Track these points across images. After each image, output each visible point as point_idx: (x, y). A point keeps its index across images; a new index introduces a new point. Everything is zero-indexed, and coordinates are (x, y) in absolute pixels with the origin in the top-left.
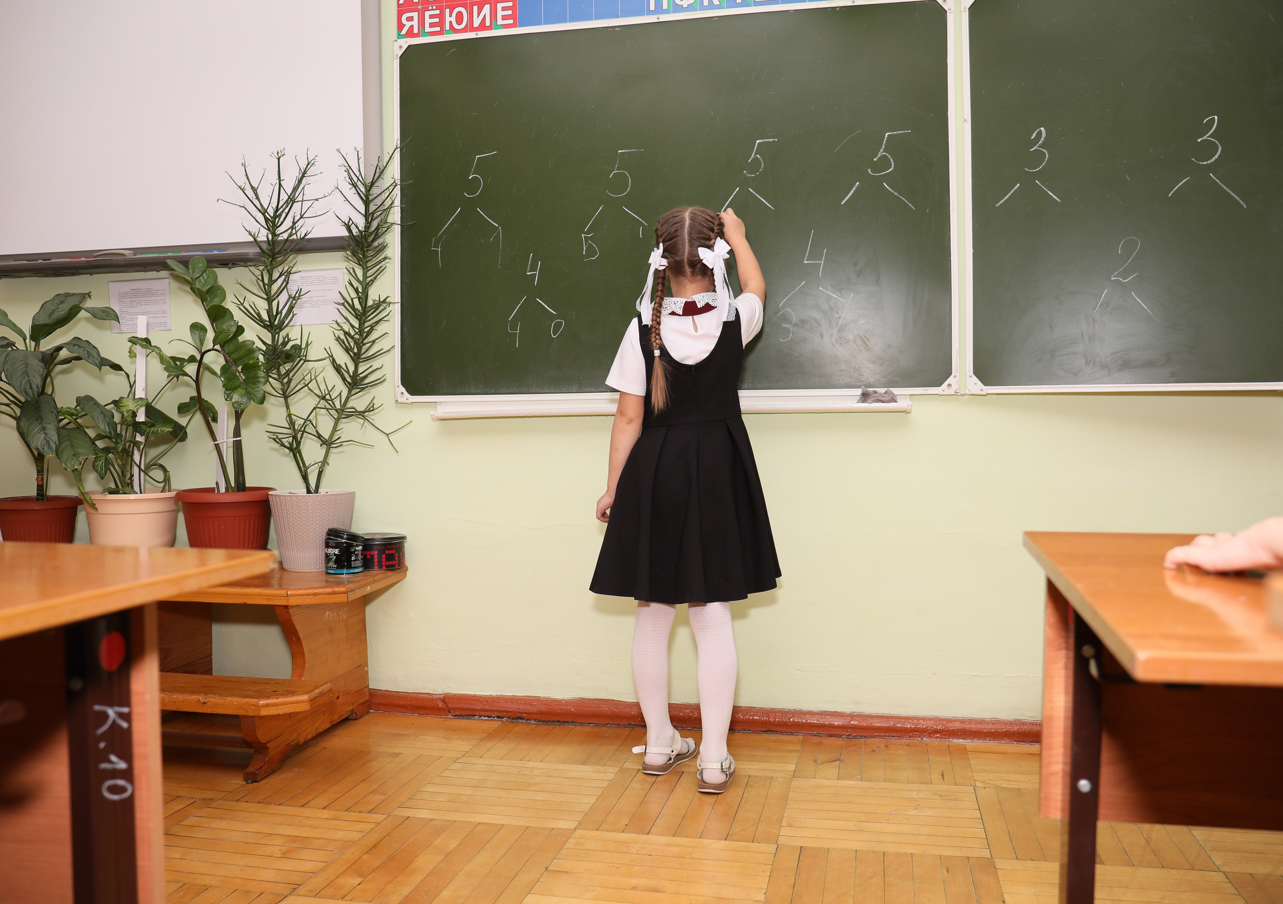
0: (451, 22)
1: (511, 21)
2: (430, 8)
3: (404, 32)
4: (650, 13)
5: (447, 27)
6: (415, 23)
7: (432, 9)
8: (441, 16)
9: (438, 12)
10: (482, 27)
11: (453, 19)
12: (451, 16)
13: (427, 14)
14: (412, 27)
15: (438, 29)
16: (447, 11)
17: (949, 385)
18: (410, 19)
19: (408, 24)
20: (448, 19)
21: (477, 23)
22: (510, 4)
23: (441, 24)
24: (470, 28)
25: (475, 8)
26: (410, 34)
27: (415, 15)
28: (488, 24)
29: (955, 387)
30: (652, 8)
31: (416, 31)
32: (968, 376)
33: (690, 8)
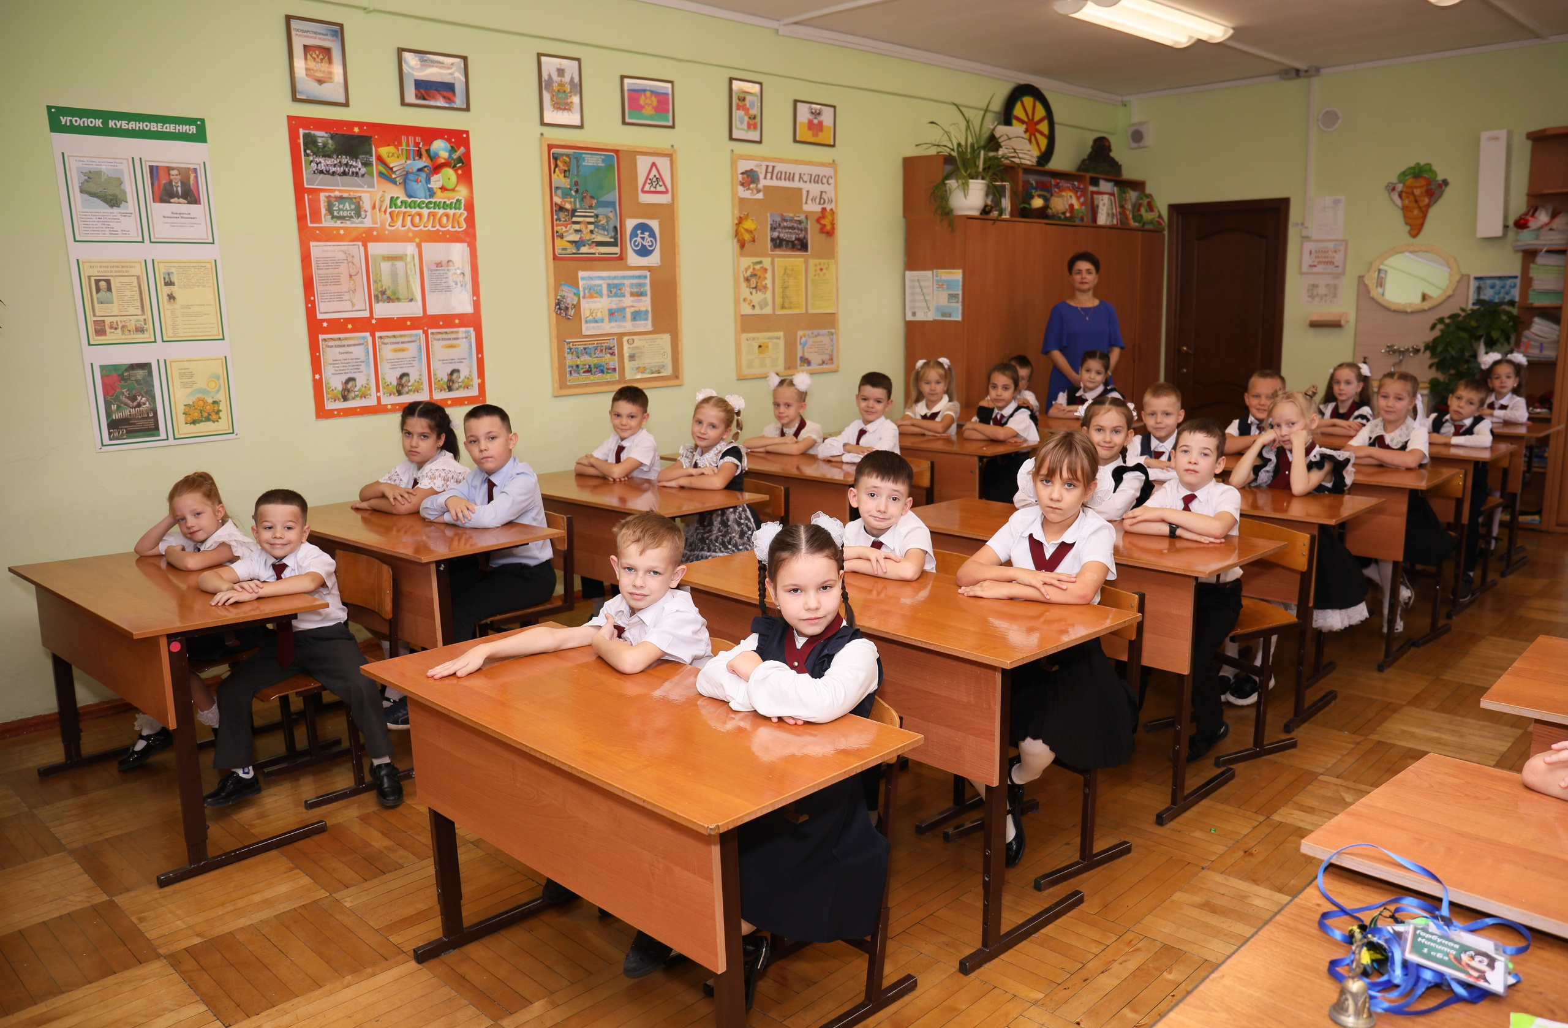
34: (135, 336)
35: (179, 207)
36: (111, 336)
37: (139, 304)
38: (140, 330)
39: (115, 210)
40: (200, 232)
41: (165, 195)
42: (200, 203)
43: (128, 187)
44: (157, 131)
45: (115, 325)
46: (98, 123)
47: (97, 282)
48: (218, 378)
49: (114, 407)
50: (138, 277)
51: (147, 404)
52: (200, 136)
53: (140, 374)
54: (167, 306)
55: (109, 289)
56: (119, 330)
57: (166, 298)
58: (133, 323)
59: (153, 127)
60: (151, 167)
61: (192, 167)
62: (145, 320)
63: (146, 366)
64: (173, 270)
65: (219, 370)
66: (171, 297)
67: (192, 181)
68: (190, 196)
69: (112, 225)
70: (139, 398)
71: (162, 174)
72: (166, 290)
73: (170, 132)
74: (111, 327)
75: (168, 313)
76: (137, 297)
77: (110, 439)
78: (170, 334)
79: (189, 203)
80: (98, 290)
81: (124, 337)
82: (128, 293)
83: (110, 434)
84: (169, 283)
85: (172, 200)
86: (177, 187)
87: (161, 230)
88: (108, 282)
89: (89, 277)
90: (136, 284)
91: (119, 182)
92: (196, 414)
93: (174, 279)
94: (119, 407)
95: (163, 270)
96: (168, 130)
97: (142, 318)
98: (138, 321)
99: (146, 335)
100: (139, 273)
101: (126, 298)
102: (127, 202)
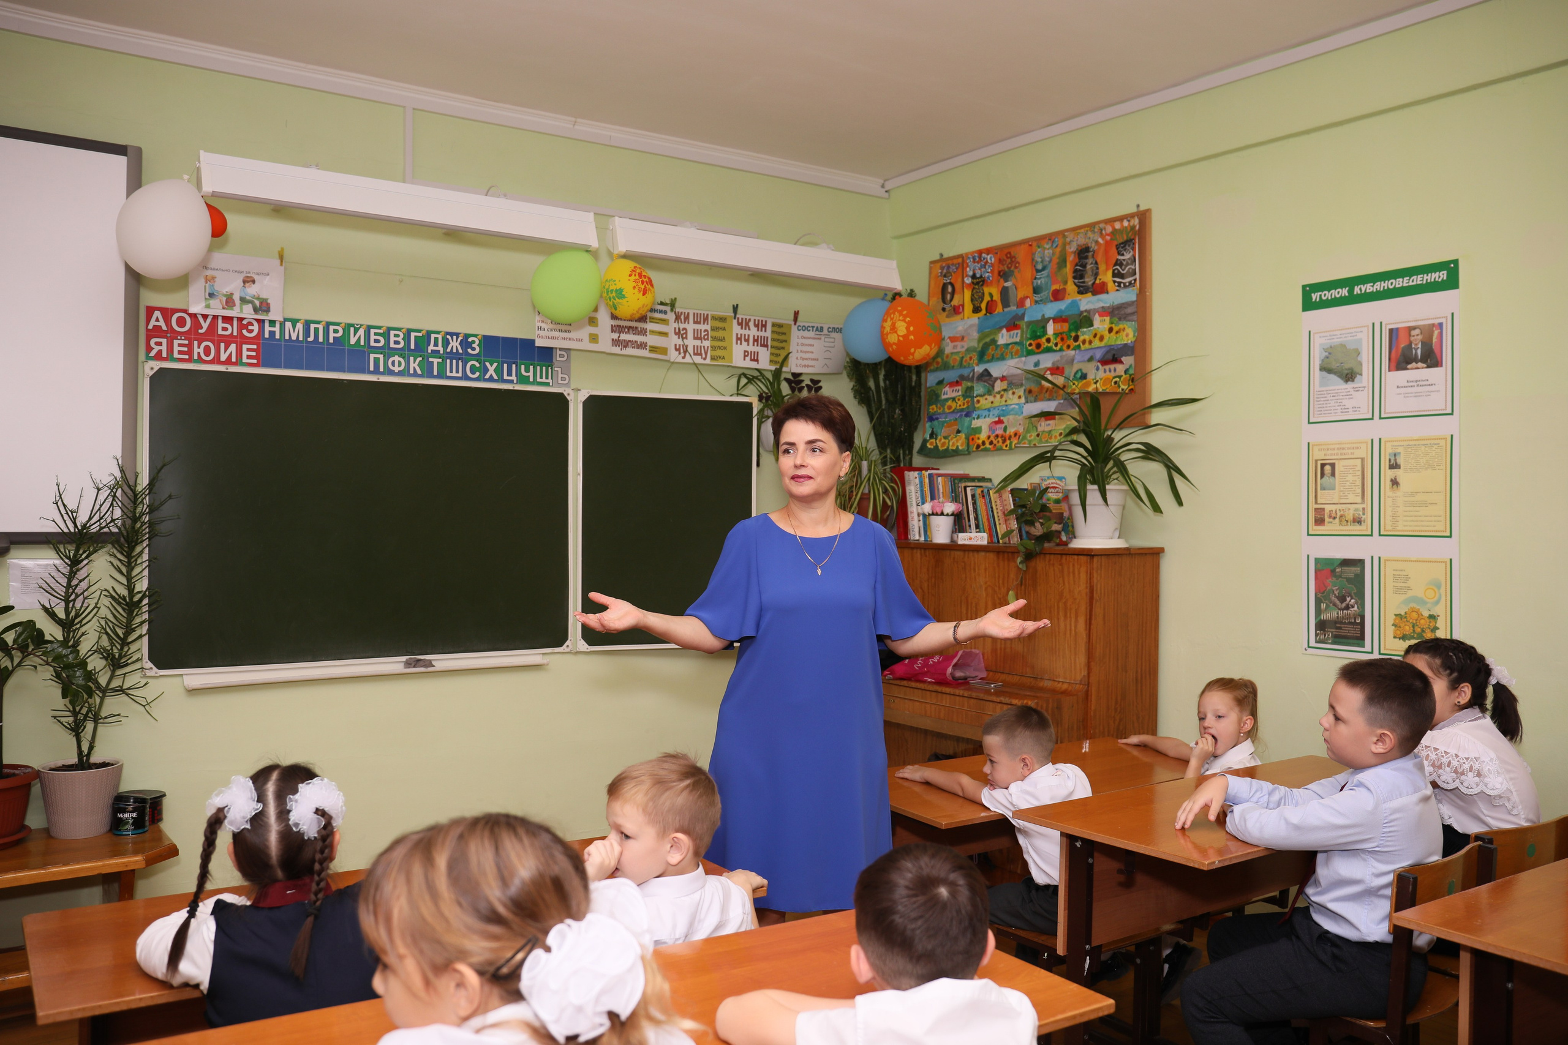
0: (199, 353)
1: (255, 361)
2: (179, 338)
3: (152, 354)
4: (370, 372)
5: (196, 357)
6: (164, 348)
7: (181, 339)
8: (190, 346)
9: (186, 342)
10: (228, 361)
11: (201, 350)
12: (199, 347)
13: (176, 342)
14: (160, 351)
15: (187, 357)
16: (196, 343)
17: (568, 646)
18: (159, 344)
19: (157, 348)
20: (196, 350)
21: (223, 358)
22: (255, 347)
23: (190, 352)
24: (217, 360)
25: (222, 345)
26: (158, 357)
27: (164, 341)
28: (234, 359)
29: (570, 646)
30: (372, 369)
31: (164, 355)
32: (578, 640)
33: (400, 373)
34: (1352, 528)
35: (1418, 373)
36: (1328, 528)
37: (1359, 491)
38: (1358, 521)
39: (1350, 385)
40: (1438, 402)
41: (1402, 360)
42: (1441, 366)
43: (1365, 358)
44: (1402, 287)
45: (1333, 515)
46: (1344, 292)
47: (1323, 465)
48: (1439, 587)
49: (1323, 606)
50: (1363, 460)
51: (1356, 608)
52: (1452, 283)
53: (1351, 571)
54: (1389, 493)
55: (1333, 474)
56: (1337, 520)
57: (1389, 483)
58: (1352, 512)
59: (1399, 283)
60: (1391, 331)
61: (1437, 322)
62: (1364, 509)
63: (1360, 563)
64: (1400, 450)
65: (1443, 577)
66: (1395, 482)
67: (1434, 340)
68: (1431, 358)
69: (1345, 402)
70: (1348, 599)
71: (1403, 336)
72: (1390, 474)
73: (1417, 286)
74: (1330, 517)
75: (1389, 501)
76: (1359, 483)
77: (1317, 642)
78: (1389, 527)
79: (1428, 367)
80: (1322, 475)
81: (1341, 528)
82: (1350, 478)
83: (1317, 635)
84: (1394, 466)
85: (1409, 366)
86: (1416, 350)
87: (1394, 403)
88: (1333, 466)
89: (1316, 461)
90: (1359, 468)
91: (1358, 353)
92: (1407, 628)
93: (1401, 461)
94: (1327, 606)
95: (1390, 450)
96: (1415, 283)
97: (1361, 506)
98: (1356, 510)
99: (1363, 527)
100: (1364, 456)
101: (1348, 483)
102: (1361, 375)
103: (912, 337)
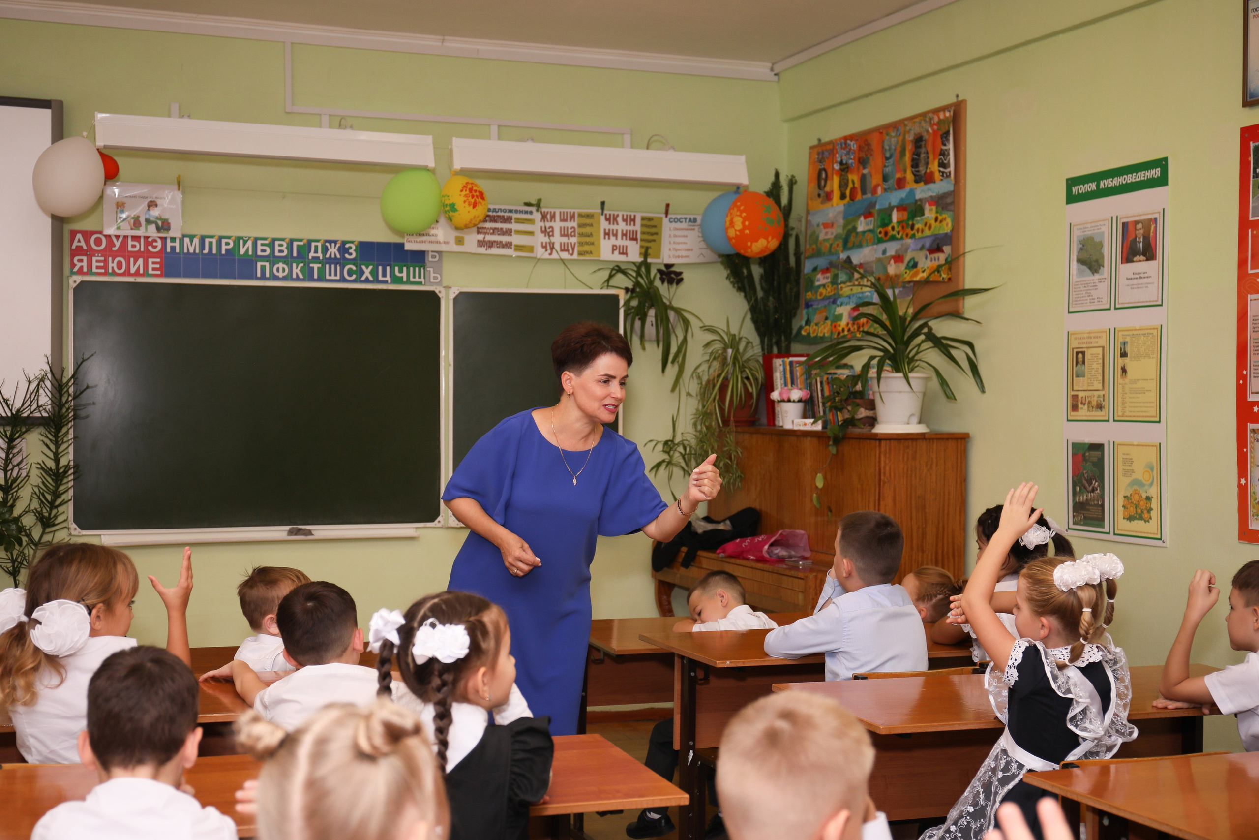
0: (113, 268)
1: (159, 272)
3: (76, 269)
4: (257, 278)
5: (110, 271)
6: (85, 264)
7: (98, 256)
8: (106, 262)
9: (102, 259)
10: (137, 273)
11: (115, 265)
12: (113, 262)
13: (94, 259)
14: (82, 267)
15: (103, 271)
16: (110, 259)
17: (439, 522)
18: (81, 261)
19: (79, 265)
20: (110, 265)
21: (133, 270)
22: (158, 260)
23: (106, 267)
24: (127, 273)
25: (132, 260)
26: (80, 272)
27: (85, 258)
28: (141, 271)
29: (442, 522)
30: (259, 275)
31: (85, 270)
32: (449, 517)
33: (284, 278)
34: (1094, 413)
35: (1141, 266)
36: (1083, 412)
37: (1101, 378)
38: (1100, 407)
39: (1097, 276)
40: (1151, 294)
41: (1130, 254)
42: (1156, 259)
43: (1106, 251)
44: (1132, 182)
45: (1084, 401)
46: (1093, 186)
47: (1077, 353)
48: (1152, 470)
49: (1078, 489)
50: (1103, 348)
51: (1098, 491)
52: (1162, 181)
53: (1096, 454)
54: (1120, 381)
55: (1084, 362)
56: (1086, 406)
57: (1120, 371)
58: (1095, 398)
59: (1130, 178)
60: (1124, 224)
61: (1153, 216)
62: (1104, 395)
63: (1098, 447)
64: (1128, 339)
65: (1154, 460)
66: (1124, 370)
67: (1151, 234)
68: (1149, 253)
69: (1093, 292)
70: (1094, 482)
71: (1131, 228)
72: (1121, 361)
73: (1141, 181)
74: (1082, 403)
75: (1120, 387)
76: (1100, 371)
77: (1074, 523)
78: (1120, 414)
79: (1147, 260)
80: (1077, 364)
81: (1088, 413)
82: (1095, 366)
83: (1074, 517)
84: (1124, 355)
85: (1135, 259)
86: (1139, 243)
87: (1126, 296)
88: (1083, 353)
89: (1073, 349)
90: (1101, 356)
91: (1101, 244)
92: (1132, 509)
93: (1128, 350)
94: (1080, 489)
95: (1121, 340)
96: (1139, 179)
97: (1101, 393)
98: (1099, 396)
99: (1103, 413)
100: (1103, 344)
101: (1093, 371)
102: (1103, 266)
103: (747, 232)
